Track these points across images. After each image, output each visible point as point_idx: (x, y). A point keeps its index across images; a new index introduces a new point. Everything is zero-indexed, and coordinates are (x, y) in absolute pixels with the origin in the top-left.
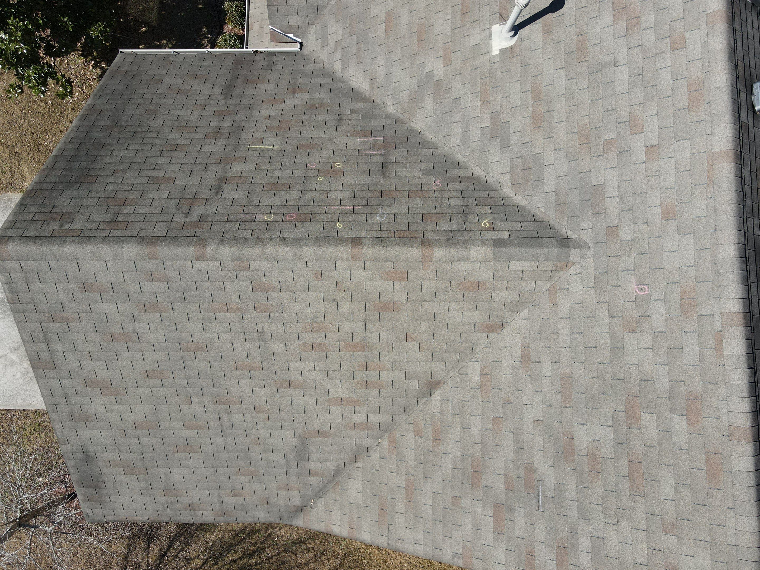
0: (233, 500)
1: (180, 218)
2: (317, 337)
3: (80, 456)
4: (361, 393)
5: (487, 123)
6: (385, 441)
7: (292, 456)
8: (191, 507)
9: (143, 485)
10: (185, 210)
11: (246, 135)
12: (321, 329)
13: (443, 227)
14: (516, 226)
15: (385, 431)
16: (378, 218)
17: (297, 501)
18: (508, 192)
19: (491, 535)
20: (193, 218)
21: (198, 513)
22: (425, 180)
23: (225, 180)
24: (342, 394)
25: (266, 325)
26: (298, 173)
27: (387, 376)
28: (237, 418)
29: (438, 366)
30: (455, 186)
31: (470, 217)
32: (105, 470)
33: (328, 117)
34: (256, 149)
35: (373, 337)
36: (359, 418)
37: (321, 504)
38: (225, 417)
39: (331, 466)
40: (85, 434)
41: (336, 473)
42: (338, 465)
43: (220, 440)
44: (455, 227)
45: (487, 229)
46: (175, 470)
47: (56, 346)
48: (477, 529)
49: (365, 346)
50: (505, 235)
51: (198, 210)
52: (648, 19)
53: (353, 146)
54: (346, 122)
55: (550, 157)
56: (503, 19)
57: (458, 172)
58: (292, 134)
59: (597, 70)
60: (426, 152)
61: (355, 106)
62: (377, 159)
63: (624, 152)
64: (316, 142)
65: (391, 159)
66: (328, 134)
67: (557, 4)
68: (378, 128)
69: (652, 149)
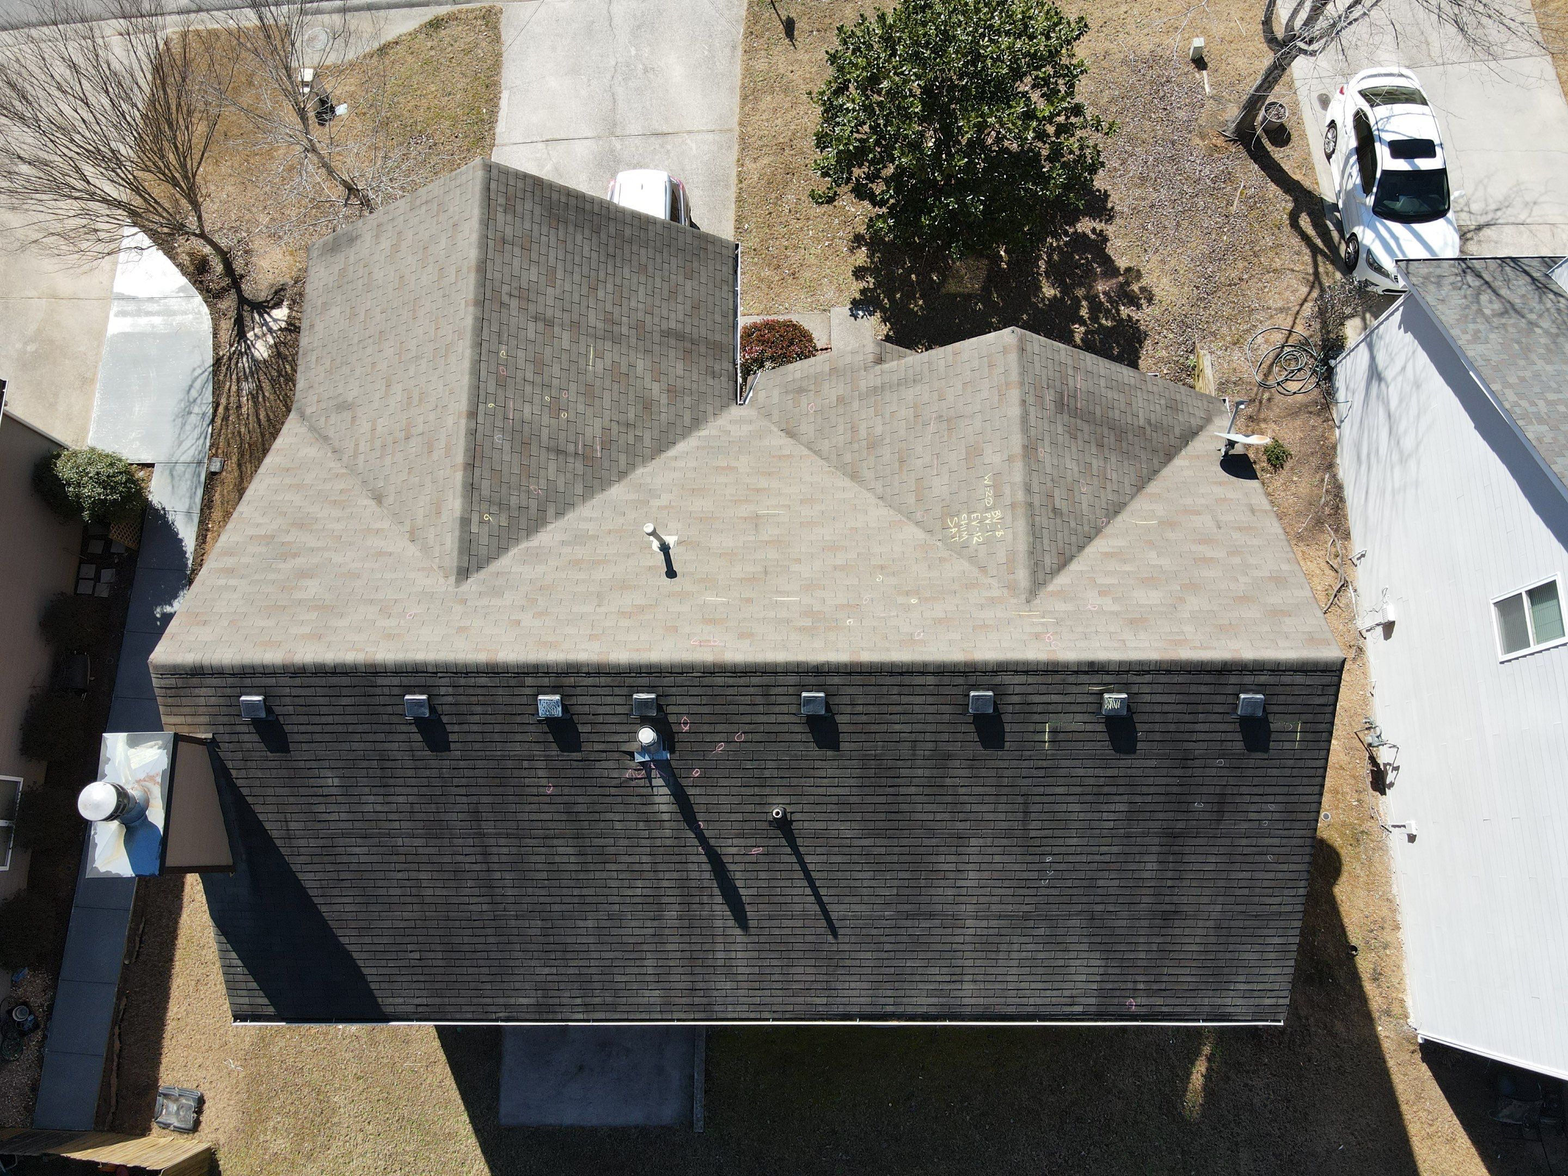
0: (314, 358)
1: (506, 288)
2: (416, 401)
3: (354, 234)
4: (378, 443)
5: (591, 533)
6: (344, 471)
7: (340, 399)
8: (312, 326)
9: (331, 285)
10: (516, 293)
11: (608, 345)
12: (420, 400)
13: (485, 484)
14: (484, 540)
15: (351, 470)
16: (498, 437)
17: (308, 411)
18: (523, 545)
19: (250, 533)
20: (505, 299)
21: (307, 333)
22: (543, 482)
23: (549, 323)
24: (379, 428)
25: (425, 360)
26: (555, 382)
27: (388, 460)
28: (369, 351)
29: (391, 499)
30: (533, 504)
31: (496, 508)
32: (343, 254)
33: (631, 416)
34: (588, 351)
35: (413, 442)
36: (362, 448)
37: (304, 430)
38: (371, 340)
39: (331, 434)
40: (368, 237)
41: (326, 438)
42: (331, 439)
43: (356, 340)
44: (486, 492)
45: (481, 517)
46: (338, 308)
47: (424, 208)
48: (258, 525)
49: (407, 438)
50: (474, 529)
51: (514, 303)
52: (625, 623)
53: (589, 431)
54: (624, 430)
55: (540, 569)
56: (679, 543)
57: (551, 511)
58: (608, 383)
59: (599, 596)
60: (579, 490)
61: (647, 442)
62: (571, 448)
63: (523, 608)
64: (597, 401)
65: (571, 460)
66: (607, 413)
67: (671, 573)
68: (614, 456)
69: (518, 622)
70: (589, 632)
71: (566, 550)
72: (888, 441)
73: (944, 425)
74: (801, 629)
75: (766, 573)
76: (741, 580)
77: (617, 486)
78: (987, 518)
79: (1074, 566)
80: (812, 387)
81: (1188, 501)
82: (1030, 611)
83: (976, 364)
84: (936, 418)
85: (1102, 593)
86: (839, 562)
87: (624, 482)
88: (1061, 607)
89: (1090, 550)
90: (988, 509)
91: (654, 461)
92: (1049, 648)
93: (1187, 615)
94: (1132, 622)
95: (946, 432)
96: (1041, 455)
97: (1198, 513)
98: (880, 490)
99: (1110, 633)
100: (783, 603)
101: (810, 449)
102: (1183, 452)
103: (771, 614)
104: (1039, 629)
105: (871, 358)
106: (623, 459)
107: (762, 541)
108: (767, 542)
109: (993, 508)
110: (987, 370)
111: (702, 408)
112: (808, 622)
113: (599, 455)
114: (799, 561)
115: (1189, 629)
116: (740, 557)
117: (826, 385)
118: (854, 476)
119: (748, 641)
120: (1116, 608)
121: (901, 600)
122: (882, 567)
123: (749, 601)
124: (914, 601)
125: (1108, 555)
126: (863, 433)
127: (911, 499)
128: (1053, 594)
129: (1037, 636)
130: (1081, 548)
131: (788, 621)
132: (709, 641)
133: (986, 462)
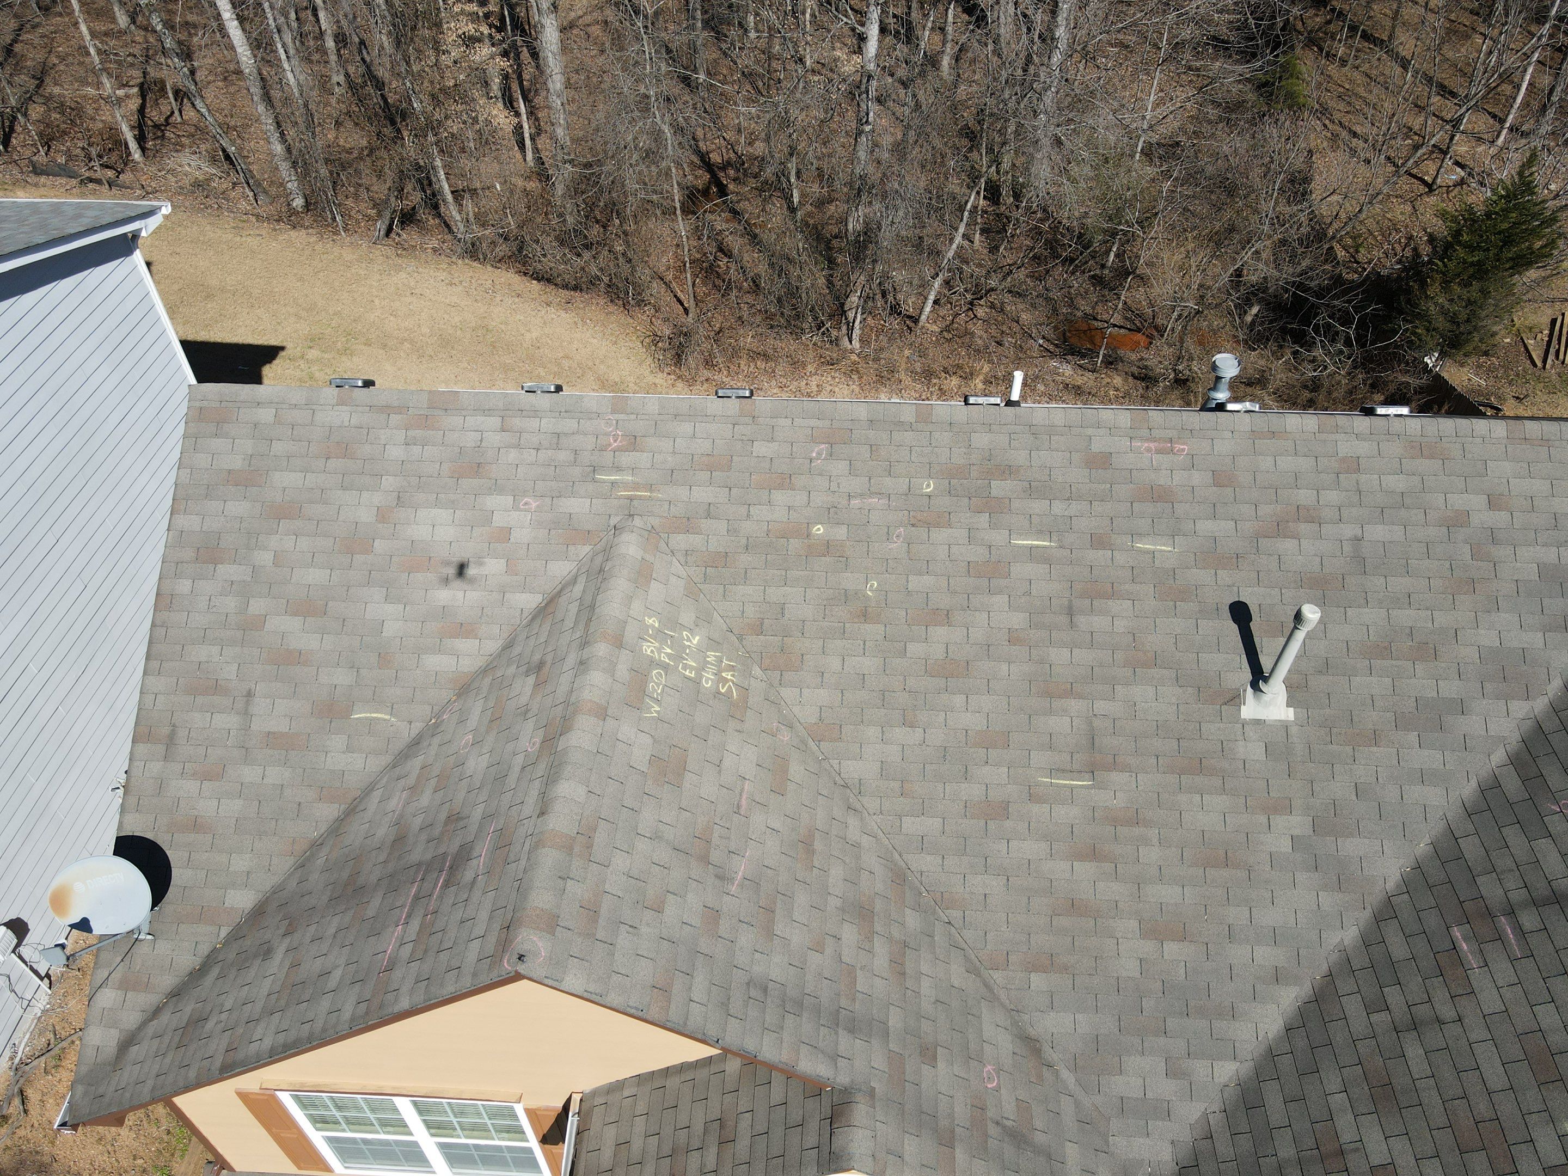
5: (1413, 737)
18: (1540, 705)
33: (1414, 1052)
52: (1305, 496)
53: (1504, 971)
54: (1423, 1011)
55: (1488, 638)
56: (1235, 699)
57: (1512, 785)
58: (1507, 1108)
59: (1361, 564)
60: (1471, 848)
61: (1353, 1006)
62: (1529, 920)
63: (1493, 536)
64: (1515, 1051)
65: (1517, 896)
66: (1477, 1033)
67: (1240, 613)
68: (1420, 945)
69: (1493, 503)
70: (1363, 478)
71: (1451, 689)
72: (834, 902)
73: (715, 856)
74: (1008, 471)
75: (1070, 612)
76: (1113, 595)
77: (1391, 885)
78: (668, 655)
79: (530, 601)
80: (993, 1130)
81: (275, 774)
82: (631, 499)
83: (624, 939)
84: (731, 880)
85: (505, 534)
86: (939, 632)
87: (1375, 898)
88: (577, 506)
89: (492, 646)
90: (665, 667)
91: (1324, 968)
92: (622, 416)
93: (388, 482)
94: (477, 469)
95: (715, 839)
96: (538, 740)
97: (271, 739)
98: (853, 821)
99: (518, 446)
100: (1039, 533)
101: (986, 985)
102: (224, 933)
103: (1059, 508)
104: (626, 459)
105: (860, 1112)
106: (1398, 948)
107: (1080, 697)
108: (1070, 693)
109: (653, 663)
110: (604, 911)
111: (1245, 1143)
112: (999, 487)
113: (1457, 933)
114: (1013, 638)
115: (396, 452)
116: (1119, 656)
117: (962, 1112)
118: (900, 877)
119: (1096, 447)
120: (493, 501)
121: (841, 533)
122: (864, 615)
123: (1098, 541)
124: (818, 530)
125: (465, 630)
126: (881, 949)
127: (796, 770)
128: (587, 536)
129: (633, 443)
130: (508, 646)
131: (1031, 491)
132: (1159, 452)
133: (647, 740)
